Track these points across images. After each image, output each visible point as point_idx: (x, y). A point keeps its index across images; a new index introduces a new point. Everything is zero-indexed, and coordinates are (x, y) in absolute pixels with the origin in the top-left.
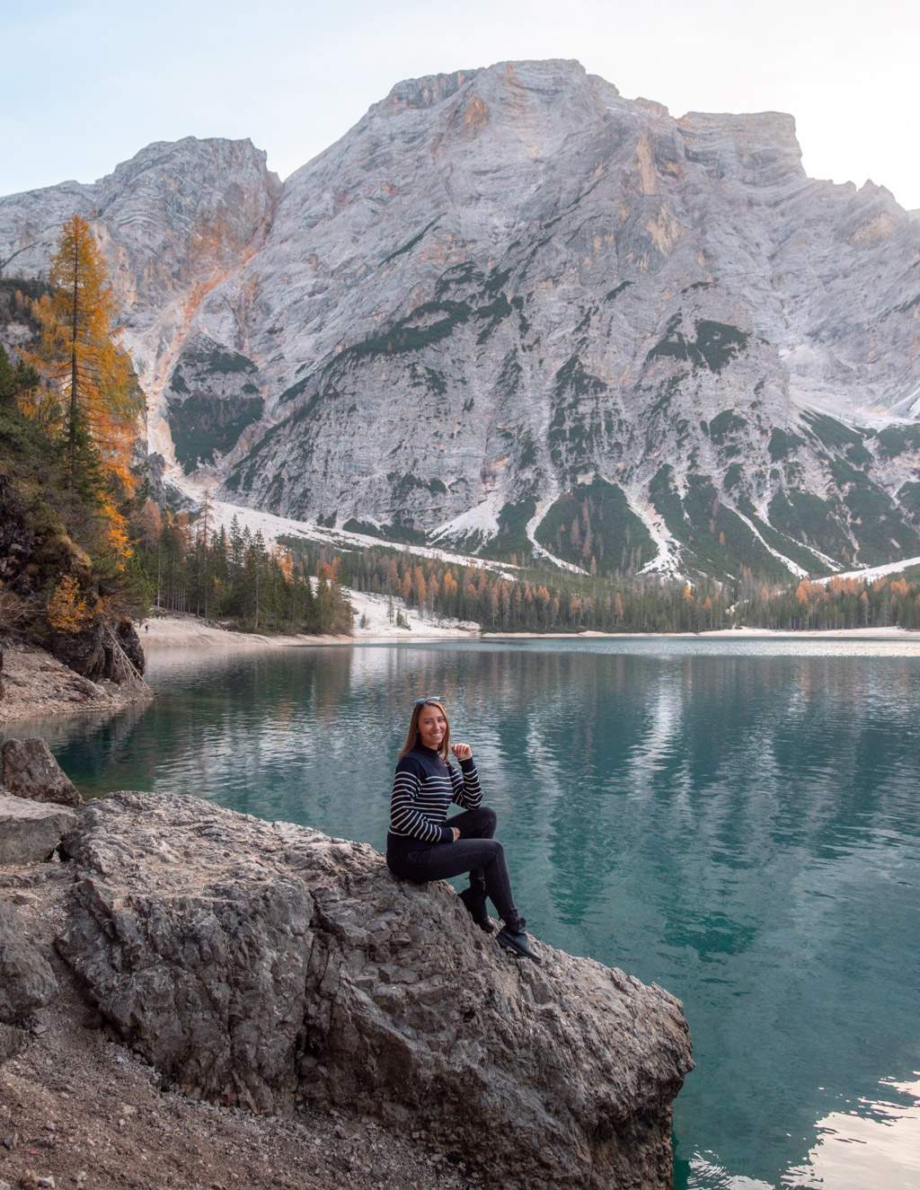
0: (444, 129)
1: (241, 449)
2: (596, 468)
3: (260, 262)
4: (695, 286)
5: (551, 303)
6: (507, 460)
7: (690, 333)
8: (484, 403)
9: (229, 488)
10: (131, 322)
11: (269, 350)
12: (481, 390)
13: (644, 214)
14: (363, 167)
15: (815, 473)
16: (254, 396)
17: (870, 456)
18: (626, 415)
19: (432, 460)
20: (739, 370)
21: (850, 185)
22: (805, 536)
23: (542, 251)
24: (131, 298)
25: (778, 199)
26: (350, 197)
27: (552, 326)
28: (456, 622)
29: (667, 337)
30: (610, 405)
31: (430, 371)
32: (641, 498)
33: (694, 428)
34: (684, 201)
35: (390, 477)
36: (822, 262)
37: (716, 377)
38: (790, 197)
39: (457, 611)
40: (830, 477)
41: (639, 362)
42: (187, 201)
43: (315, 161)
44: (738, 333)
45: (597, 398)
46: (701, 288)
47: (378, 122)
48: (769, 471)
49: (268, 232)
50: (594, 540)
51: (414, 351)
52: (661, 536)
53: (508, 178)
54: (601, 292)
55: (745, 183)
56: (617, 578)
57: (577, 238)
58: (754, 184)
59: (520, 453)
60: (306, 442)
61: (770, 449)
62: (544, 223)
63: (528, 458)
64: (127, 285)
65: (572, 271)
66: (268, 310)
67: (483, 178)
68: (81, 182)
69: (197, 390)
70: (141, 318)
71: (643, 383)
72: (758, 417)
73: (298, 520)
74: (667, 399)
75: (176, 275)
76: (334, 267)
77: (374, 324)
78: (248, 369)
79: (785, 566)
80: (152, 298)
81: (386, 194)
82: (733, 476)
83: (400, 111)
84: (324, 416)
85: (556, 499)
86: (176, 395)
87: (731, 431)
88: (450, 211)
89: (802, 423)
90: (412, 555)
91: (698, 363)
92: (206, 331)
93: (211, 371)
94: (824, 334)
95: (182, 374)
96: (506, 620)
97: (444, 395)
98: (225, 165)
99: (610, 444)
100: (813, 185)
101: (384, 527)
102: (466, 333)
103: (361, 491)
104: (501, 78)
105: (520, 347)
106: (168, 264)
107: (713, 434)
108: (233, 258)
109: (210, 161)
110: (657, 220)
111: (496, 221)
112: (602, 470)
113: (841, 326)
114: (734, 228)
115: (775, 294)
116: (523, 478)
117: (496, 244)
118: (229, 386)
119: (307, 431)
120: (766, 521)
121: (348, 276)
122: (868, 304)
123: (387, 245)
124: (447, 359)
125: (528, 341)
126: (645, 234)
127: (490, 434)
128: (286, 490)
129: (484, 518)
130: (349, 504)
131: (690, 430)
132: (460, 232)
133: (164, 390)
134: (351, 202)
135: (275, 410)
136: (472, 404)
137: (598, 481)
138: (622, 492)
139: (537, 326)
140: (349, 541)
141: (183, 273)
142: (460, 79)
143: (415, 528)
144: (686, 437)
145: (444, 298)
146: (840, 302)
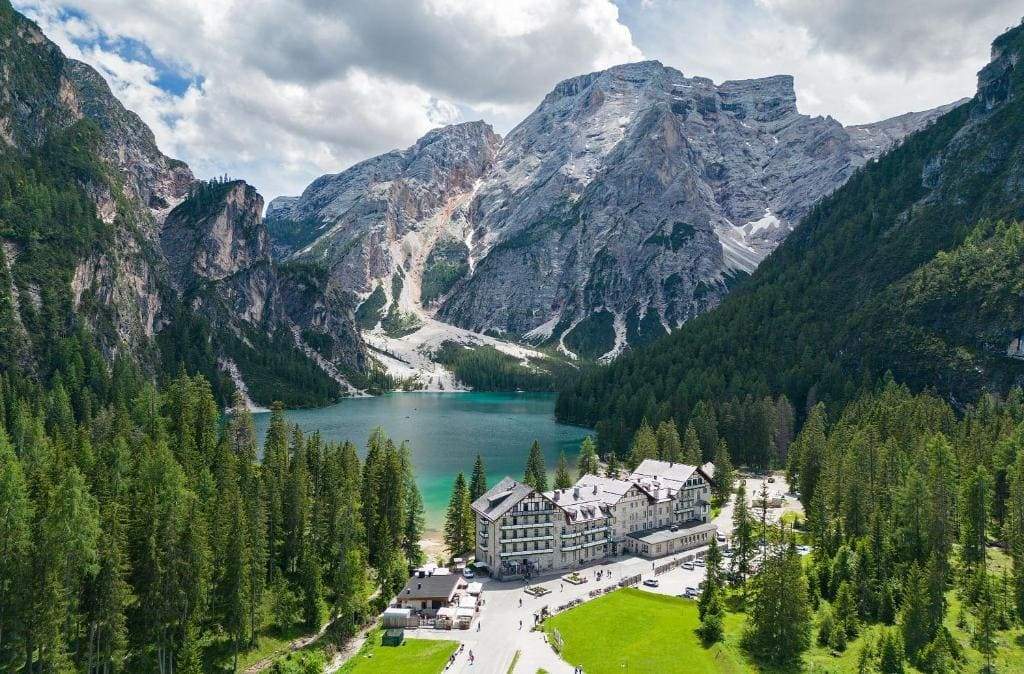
0: (581, 108)
1: (451, 292)
2: (605, 304)
6: (564, 300)
7: (669, 229)
8: (558, 271)
9: (439, 314)
10: (415, 227)
12: (558, 264)
14: (538, 132)
16: (464, 265)
20: (687, 250)
21: (820, 118)
25: (778, 128)
27: (599, 230)
29: (656, 233)
30: (618, 271)
31: (533, 256)
32: (621, 320)
33: (657, 283)
35: (508, 310)
36: (794, 168)
37: (675, 254)
38: (786, 126)
41: (641, 246)
42: (447, 159)
43: (519, 126)
44: (693, 229)
45: (612, 268)
46: (679, 205)
47: (548, 105)
48: (690, 306)
49: (490, 170)
51: (527, 247)
53: (604, 139)
54: (627, 209)
55: (758, 121)
58: (764, 120)
59: (570, 297)
61: (694, 293)
63: (572, 300)
65: (614, 199)
67: (591, 139)
68: (401, 150)
69: (439, 262)
70: (419, 224)
71: (639, 258)
72: (693, 276)
73: (464, 329)
74: (647, 267)
76: (514, 192)
77: (523, 227)
78: (465, 250)
80: (426, 213)
83: (559, 99)
85: (581, 320)
86: (428, 265)
87: (675, 284)
89: (721, 277)
91: (667, 247)
92: (450, 229)
94: (785, 213)
95: (433, 254)
98: (469, 137)
99: (613, 291)
100: (800, 118)
101: (502, 334)
102: (555, 235)
103: (495, 316)
104: (613, 76)
105: (580, 242)
106: (435, 195)
107: (665, 286)
111: (591, 165)
112: (607, 305)
113: (795, 208)
115: (762, 189)
116: (568, 308)
118: (454, 259)
121: (518, 198)
123: (537, 181)
125: (585, 238)
126: (655, 176)
127: (559, 286)
128: (462, 315)
129: (547, 329)
130: (489, 322)
131: (654, 284)
133: (423, 263)
134: (530, 153)
137: (604, 312)
138: (613, 316)
139: (591, 229)
140: (476, 342)
143: (517, 333)
144: (652, 287)
145: (551, 215)
146: (797, 194)
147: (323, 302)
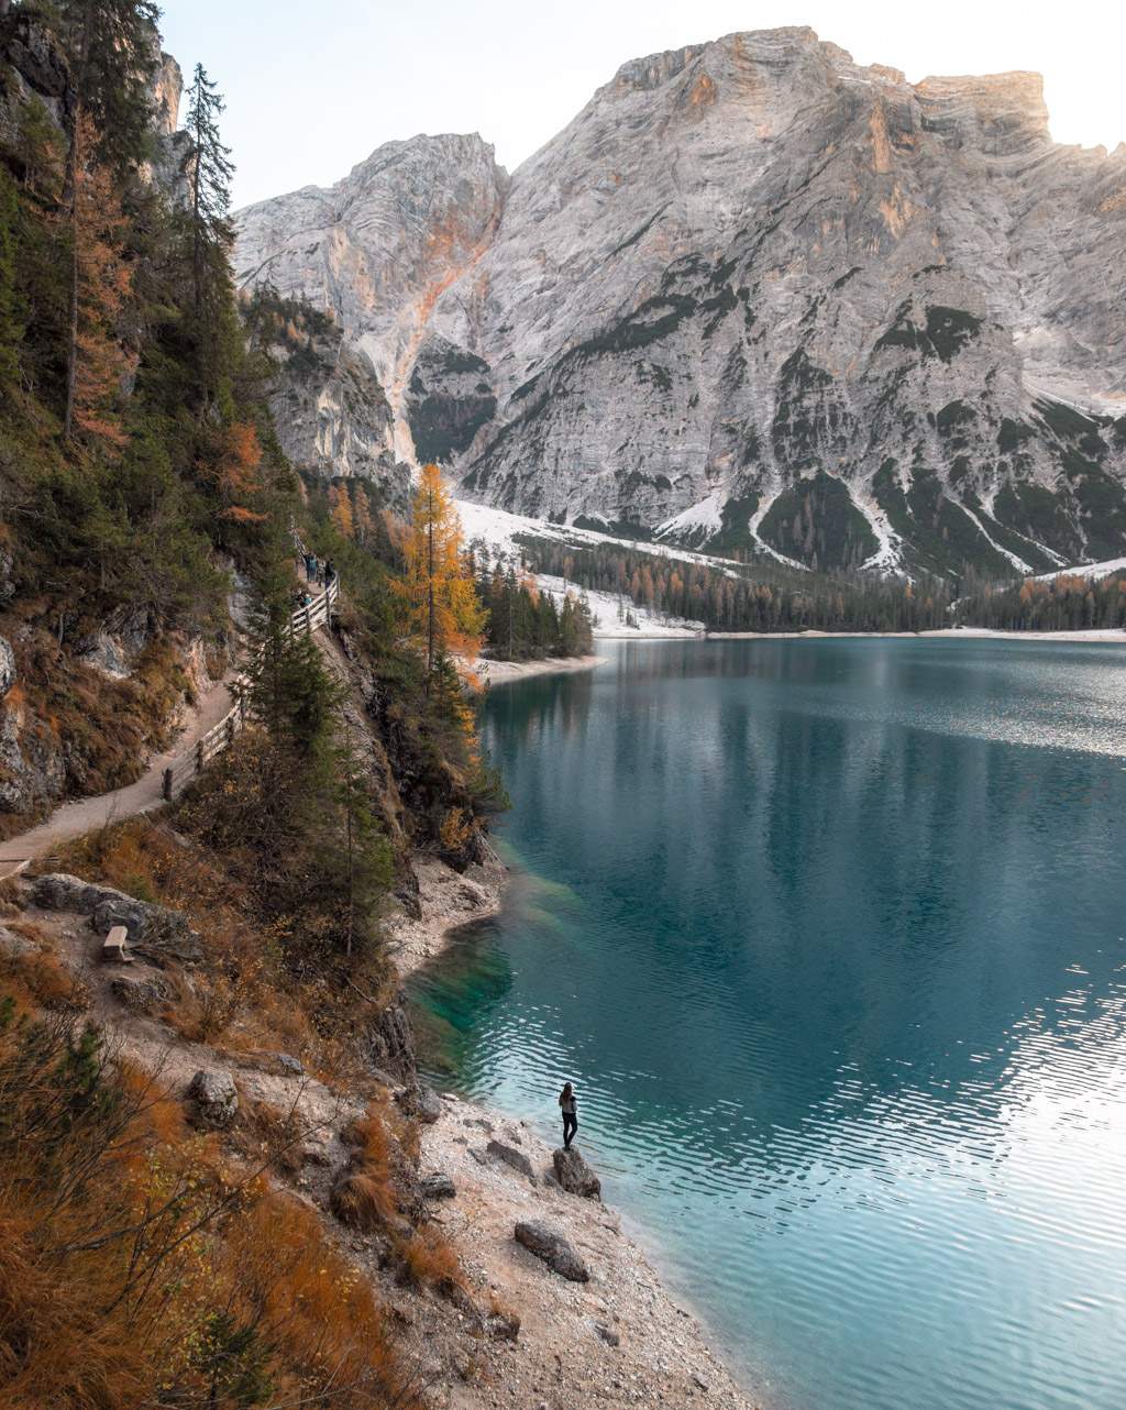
0: (671, 111)
1: (477, 448)
2: (820, 462)
3: (490, 260)
4: (927, 270)
5: (778, 293)
6: (731, 456)
7: (920, 320)
8: (709, 399)
9: (466, 487)
10: (372, 325)
11: (500, 349)
12: (706, 385)
13: (876, 195)
14: (589, 156)
15: (1045, 465)
16: (487, 395)
17: (1105, 445)
18: (851, 408)
19: (658, 456)
20: (970, 358)
21: (1100, 149)
23: (769, 238)
24: (371, 302)
25: (1021, 168)
26: (577, 188)
27: (778, 317)
28: (682, 622)
29: (896, 326)
30: (835, 397)
31: (656, 368)
32: (863, 494)
33: (921, 421)
34: (918, 176)
35: (618, 474)
36: (1065, 236)
37: (946, 366)
38: (1034, 166)
39: (683, 611)
40: (1061, 468)
41: (867, 352)
42: (419, 200)
43: (542, 152)
44: (970, 318)
45: (822, 391)
46: (933, 272)
47: (604, 108)
48: (997, 464)
49: (497, 228)
50: (816, 534)
51: (640, 348)
52: (883, 531)
53: (734, 161)
54: (829, 280)
55: (985, 153)
56: (838, 576)
57: (805, 224)
58: (994, 153)
59: (743, 448)
60: (537, 441)
61: (999, 441)
62: (771, 208)
63: (751, 454)
64: (367, 289)
65: (799, 259)
66: (498, 308)
67: (710, 162)
68: (321, 186)
69: (433, 391)
70: (380, 321)
71: (869, 374)
72: (988, 407)
73: (531, 516)
74: (893, 391)
75: (411, 277)
76: (561, 262)
77: (601, 321)
78: (481, 369)
79: (1008, 561)
80: (390, 301)
81: (612, 184)
82: (959, 470)
83: (626, 95)
84: (554, 415)
85: (778, 494)
86: (415, 397)
87: (959, 423)
88: (676, 200)
89: (1034, 412)
90: (639, 552)
91: (927, 353)
92: (440, 333)
93: (446, 372)
94: (1063, 314)
95: (419, 375)
96: (730, 619)
97: (669, 391)
98: (455, 162)
99: (834, 438)
100: (1060, 150)
101: (612, 523)
102: (692, 328)
103: (590, 488)
104: (729, 51)
105: (745, 340)
106: (403, 266)
107: (940, 426)
108: (464, 256)
109: (441, 158)
110: (889, 201)
111: (722, 208)
112: (825, 465)
113: (1082, 307)
114: (971, 203)
115: (1012, 273)
116: (747, 474)
117: (722, 232)
118: (463, 386)
119: (538, 430)
120: (991, 515)
121: (575, 271)
122: (1112, 281)
123: (614, 237)
124: (673, 355)
125: (754, 334)
126: (876, 216)
127: (714, 428)
128: (519, 488)
129: (707, 513)
130: (578, 501)
131: (916, 422)
132: (686, 222)
133: (404, 392)
134: (577, 194)
135: (508, 411)
136: (697, 400)
137: (821, 476)
138: (845, 486)
139: (763, 317)
140: (580, 538)
141: (418, 275)
142: (688, 55)
143: (642, 523)
144: (911, 430)
145: (670, 291)
146: (1083, 280)
147: (334, 396)
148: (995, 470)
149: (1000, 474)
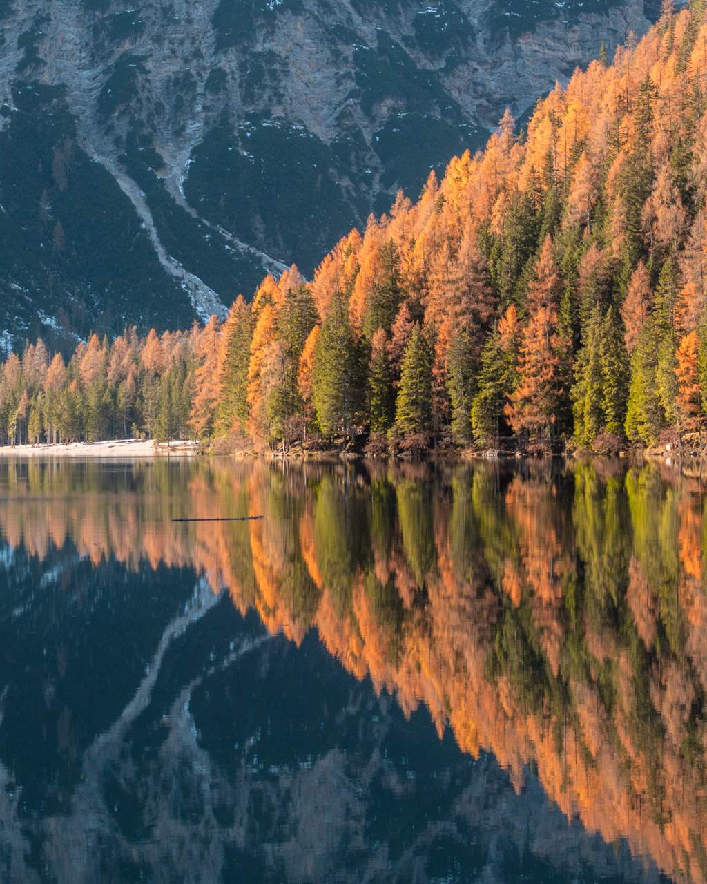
15: (319, 76)
17: (467, 32)
22: (258, 224)
40: (351, 85)
48: (206, 75)
61: (217, 20)
120: (179, 195)
148: (200, 90)
149: (210, 97)
